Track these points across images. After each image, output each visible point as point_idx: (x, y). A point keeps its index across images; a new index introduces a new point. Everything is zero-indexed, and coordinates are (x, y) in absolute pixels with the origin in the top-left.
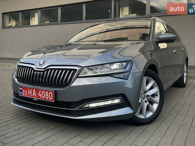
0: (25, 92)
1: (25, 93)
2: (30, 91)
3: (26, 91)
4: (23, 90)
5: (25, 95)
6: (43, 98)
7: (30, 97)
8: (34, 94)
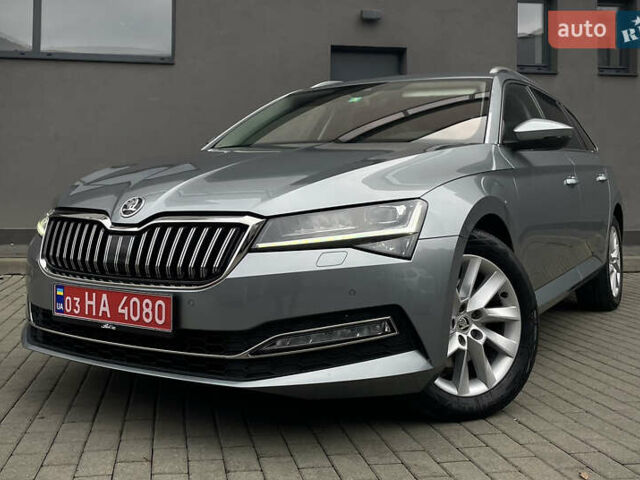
0: (74, 302)
1: (74, 307)
2: (90, 299)
3: (78, 299)
4: (68, 298)
5: (72, 313)
6: (136, 319)
7: (89, 319)
8: (102, 309)
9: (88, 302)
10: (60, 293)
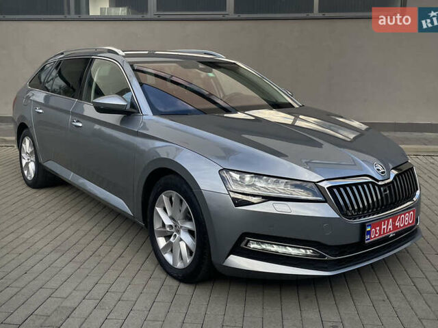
0: (376, 230)
1: (376, 233)
2: (384, 225)
3: (378, 228)
4: (374, 230)
5: (375, 236)
6: (402, 225)
7: (384, 236)
8: (389, 227)
9: (383, 227)
10: (368, 229)
